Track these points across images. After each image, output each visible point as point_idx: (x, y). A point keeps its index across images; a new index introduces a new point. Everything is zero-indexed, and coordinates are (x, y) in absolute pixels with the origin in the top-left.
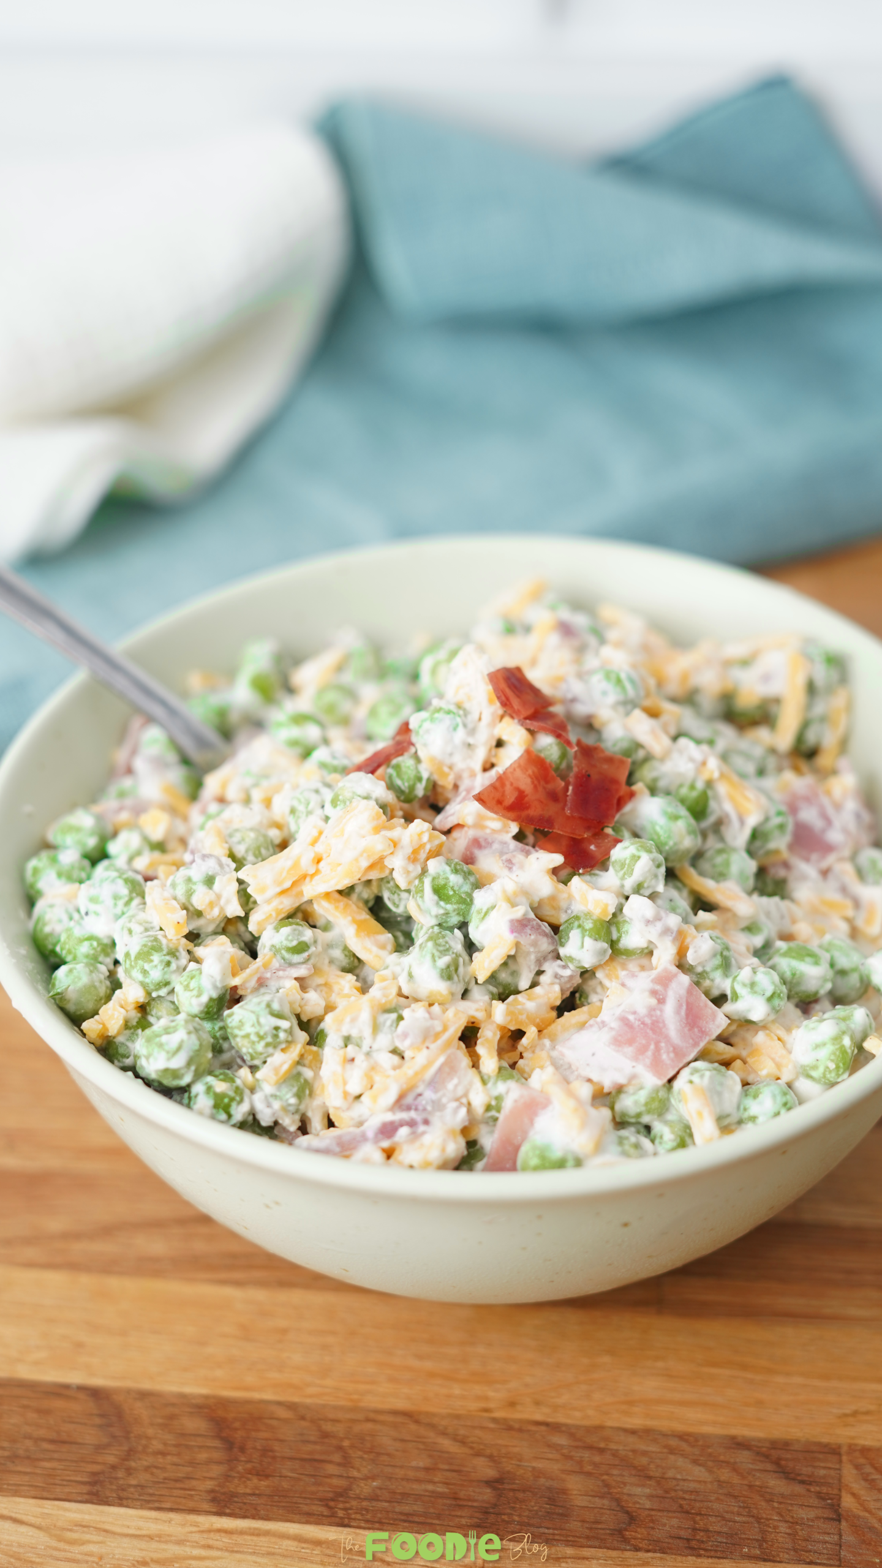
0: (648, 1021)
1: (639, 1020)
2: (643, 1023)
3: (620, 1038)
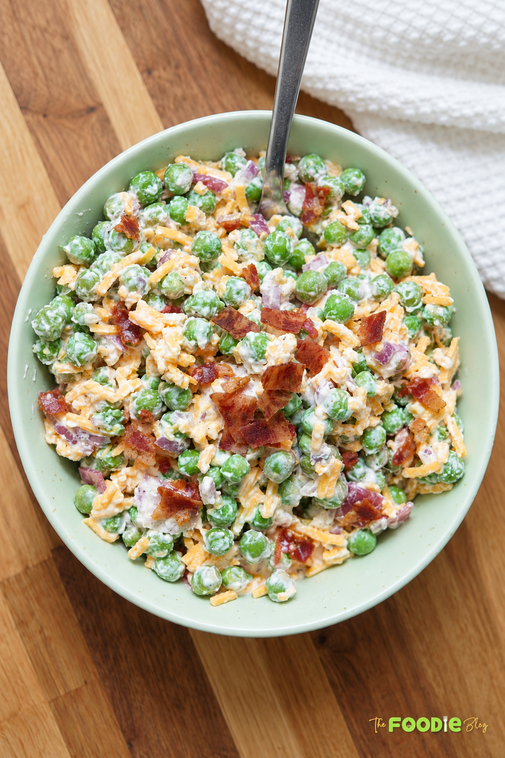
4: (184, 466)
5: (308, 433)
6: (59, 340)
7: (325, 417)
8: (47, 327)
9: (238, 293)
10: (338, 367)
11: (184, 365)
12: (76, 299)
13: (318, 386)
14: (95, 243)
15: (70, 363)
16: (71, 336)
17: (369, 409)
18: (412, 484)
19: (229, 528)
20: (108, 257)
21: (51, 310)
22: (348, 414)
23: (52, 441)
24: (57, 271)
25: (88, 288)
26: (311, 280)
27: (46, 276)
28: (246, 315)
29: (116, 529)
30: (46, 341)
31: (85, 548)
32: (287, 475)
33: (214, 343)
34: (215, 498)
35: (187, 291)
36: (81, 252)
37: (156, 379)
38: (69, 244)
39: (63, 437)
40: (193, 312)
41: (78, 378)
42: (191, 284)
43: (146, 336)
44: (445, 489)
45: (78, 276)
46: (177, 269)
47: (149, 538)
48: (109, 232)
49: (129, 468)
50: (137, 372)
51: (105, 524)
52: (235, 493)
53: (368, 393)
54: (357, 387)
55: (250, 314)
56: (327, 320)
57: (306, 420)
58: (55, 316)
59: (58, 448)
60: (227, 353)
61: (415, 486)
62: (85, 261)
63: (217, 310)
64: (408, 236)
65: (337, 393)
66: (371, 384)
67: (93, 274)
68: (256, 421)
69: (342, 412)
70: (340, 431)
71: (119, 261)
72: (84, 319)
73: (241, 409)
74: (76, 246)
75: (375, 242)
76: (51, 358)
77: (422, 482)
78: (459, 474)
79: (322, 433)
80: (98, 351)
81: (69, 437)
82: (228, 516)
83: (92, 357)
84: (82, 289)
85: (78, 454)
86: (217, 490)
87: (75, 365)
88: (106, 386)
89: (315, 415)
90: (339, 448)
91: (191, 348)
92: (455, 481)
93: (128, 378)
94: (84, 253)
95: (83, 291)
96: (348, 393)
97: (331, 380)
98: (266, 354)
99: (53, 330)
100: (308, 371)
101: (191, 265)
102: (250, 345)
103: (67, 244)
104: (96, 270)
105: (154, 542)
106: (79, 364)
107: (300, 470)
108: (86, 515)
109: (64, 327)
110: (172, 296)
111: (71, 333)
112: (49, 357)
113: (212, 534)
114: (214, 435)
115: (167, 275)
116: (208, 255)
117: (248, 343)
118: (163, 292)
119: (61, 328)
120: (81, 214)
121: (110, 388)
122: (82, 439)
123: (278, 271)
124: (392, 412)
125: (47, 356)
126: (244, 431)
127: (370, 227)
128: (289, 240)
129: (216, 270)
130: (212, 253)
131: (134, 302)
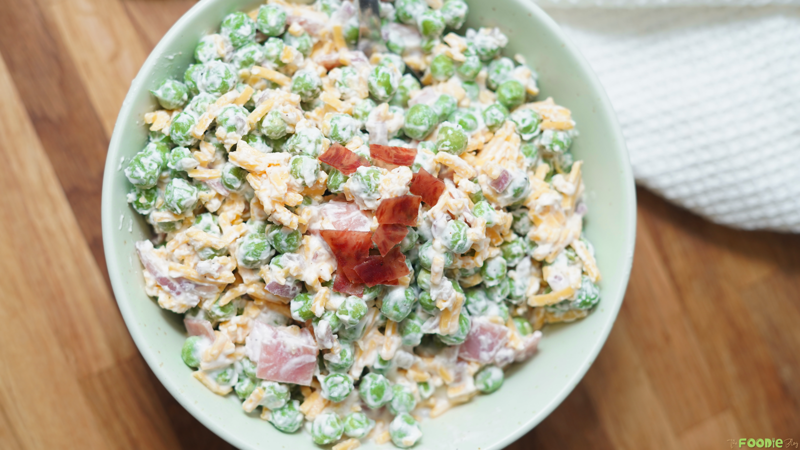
0: (284, 355)
1: (282, 351)
2: (281, 354)
3: (268, 348)
4: (298, 310)
5: (427, 268)
6: (155, 188)
7: (444, 250)
8: (142, 174)
9: (344, 129)
10: (454, 198)
11: (292, 204)
12: (171, 144)
13: (434, 219)
14: (188, 86)
15: (169, 211)
16: (168, 183)
17: (489, 240)
18: (538, 313)
19: (348, 373)
20: (203, 99)
21: (145, 156)
22: (468, 245)
23: (153, 293)
24: (149, 117)
25: (184, 131)
26: (420, 114)
27: (137, 122)
28: (354, 151)
29: (228, 381)
30: (141, 190)
31: (196, 402)
32: (407, 312)
33: (322, 181)
34: (332, 342)
35: (289, 129)
36: (174, 96)
37: (262, 223)
38: (161, 88)
39: (166, 288)
40: (298, 151)
41: (178, 227)
42: (293, 122)
43: (249, 177)
44: (578, 316)
45: (172, 120)
46: (277, 108)
47: (264, 389)
48: (202, 74)
49: (239, 317)
50: (242, 217)
51: (216, 377)
52: (352, 336)
53: (487, 223)
54: (475, 217)
55: (358, 150)
56: (440, 152)
57: (424, 254)
58: (150, 162)
59: (160, 300)
60: (337, 190)
61: (541, 315)
62: (178, 104)
63: (323, 146)
64: (517, 64)
65: (455, 225)
66: (489, 214)
67: (187, 116)
68: (371, 259)
69: (462, 244)
70: (459, 263)
71: (214, 102)
72: (181, 163)
73: (355, 247)
74: (168, 89)
75: (483, 73)
76: (148, 207)
77: (551, 310)
78: (594, 299)
79: (442, 266)
80: (198, 197)
81: (172, 288)
82: (347, 360)
83: (192, 203)
84: (177, 132)
85: (183, 306)
86: (334, 334)
87: (175, 212)
88: (209, 233)
89: (434, 248)
90: (460, 282)
91: (298, 186)
92: (590, 307)
93: (232, 223)
94: (177, 97)
95: (177, 135)
96: (466, 224)
97: (448, 212)
98: (380, 188)
99: (148, 177)
100: (423, 204)
101: (292, 103)
102: (362, 179)
103: (158, 88)
104: (191, 113)
105: (270, 392)
106: (180, 211)
107: (420, 307)
108: (195, 369)
109: (160, 174)
110: (273, 136)
111: (168, 180)
112: (146, 206)
113: (330, 380)
114: (327, 277)
115: (267, 114)
116: (310, 94)
117: (359, 177)
118: (264, 131)
119: (157, 174)
120: (171, 57)
121: (213, 234)
122: (187, 290)
123: (384, 106)
124: (513, 242)
125: (144, 205)
126: (360, 270)
127: (477, 59)
128: (393, 75)
129: (318, 109)
130: (313, 91)
131: (234, 143)
